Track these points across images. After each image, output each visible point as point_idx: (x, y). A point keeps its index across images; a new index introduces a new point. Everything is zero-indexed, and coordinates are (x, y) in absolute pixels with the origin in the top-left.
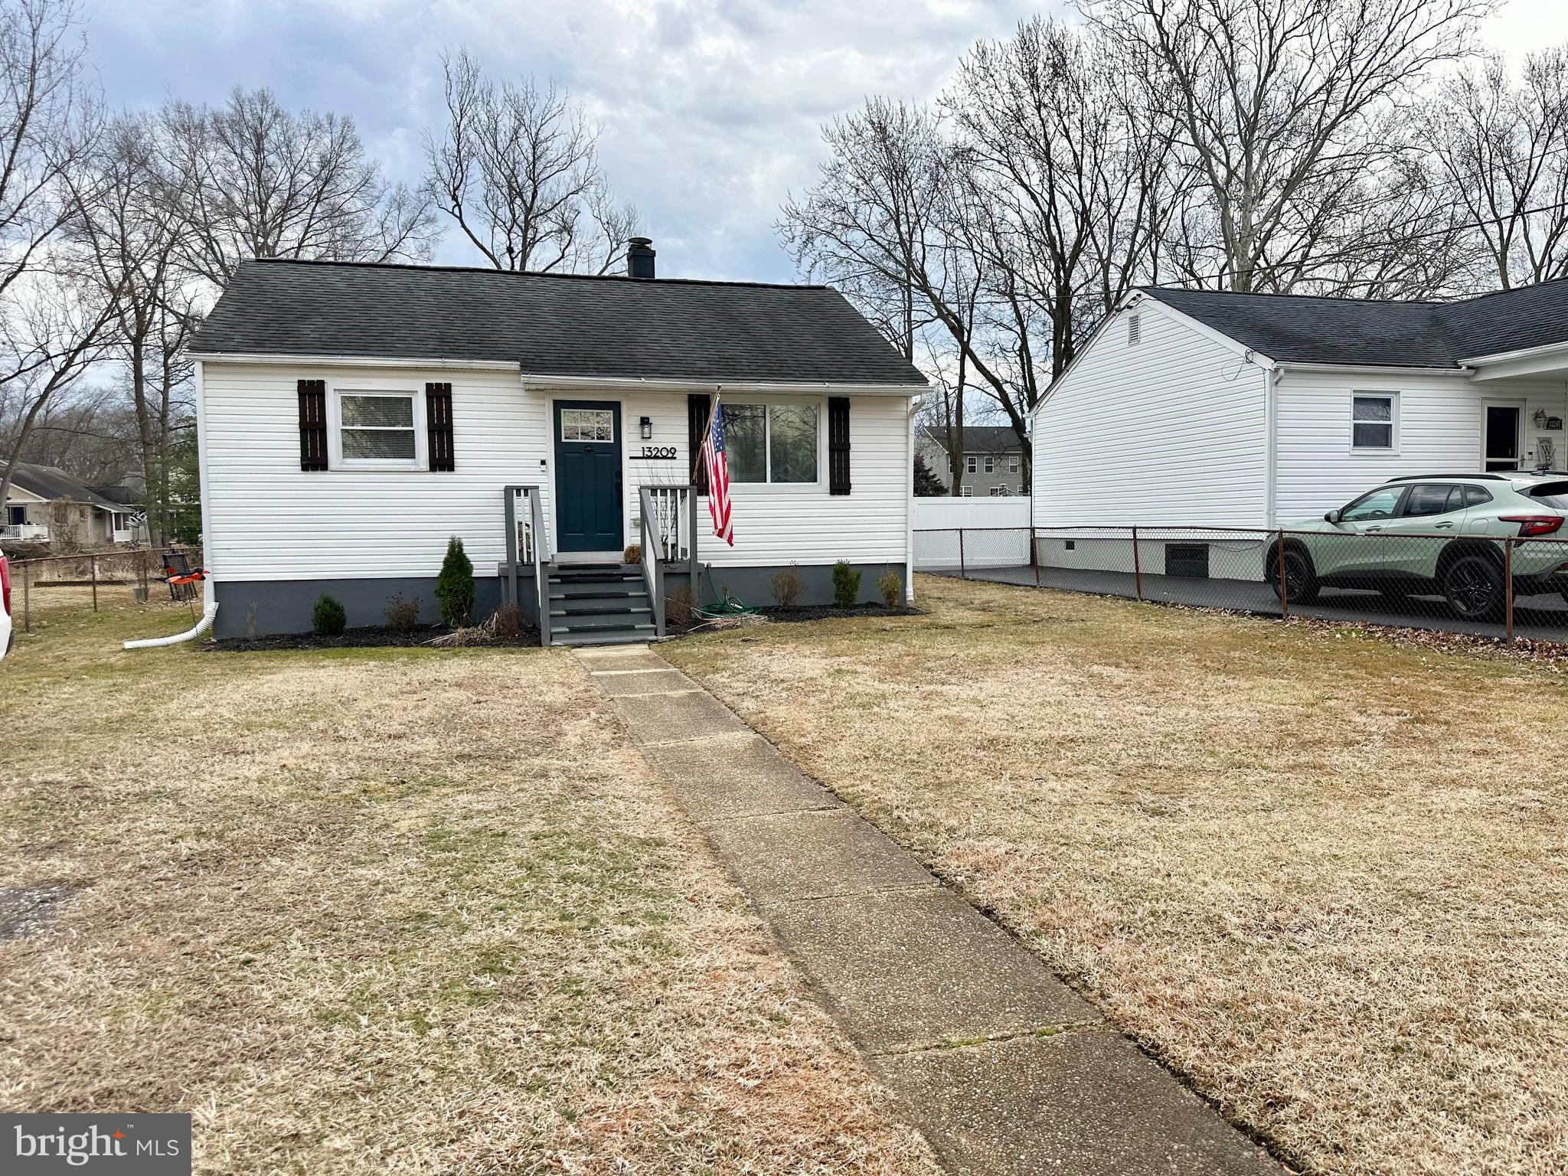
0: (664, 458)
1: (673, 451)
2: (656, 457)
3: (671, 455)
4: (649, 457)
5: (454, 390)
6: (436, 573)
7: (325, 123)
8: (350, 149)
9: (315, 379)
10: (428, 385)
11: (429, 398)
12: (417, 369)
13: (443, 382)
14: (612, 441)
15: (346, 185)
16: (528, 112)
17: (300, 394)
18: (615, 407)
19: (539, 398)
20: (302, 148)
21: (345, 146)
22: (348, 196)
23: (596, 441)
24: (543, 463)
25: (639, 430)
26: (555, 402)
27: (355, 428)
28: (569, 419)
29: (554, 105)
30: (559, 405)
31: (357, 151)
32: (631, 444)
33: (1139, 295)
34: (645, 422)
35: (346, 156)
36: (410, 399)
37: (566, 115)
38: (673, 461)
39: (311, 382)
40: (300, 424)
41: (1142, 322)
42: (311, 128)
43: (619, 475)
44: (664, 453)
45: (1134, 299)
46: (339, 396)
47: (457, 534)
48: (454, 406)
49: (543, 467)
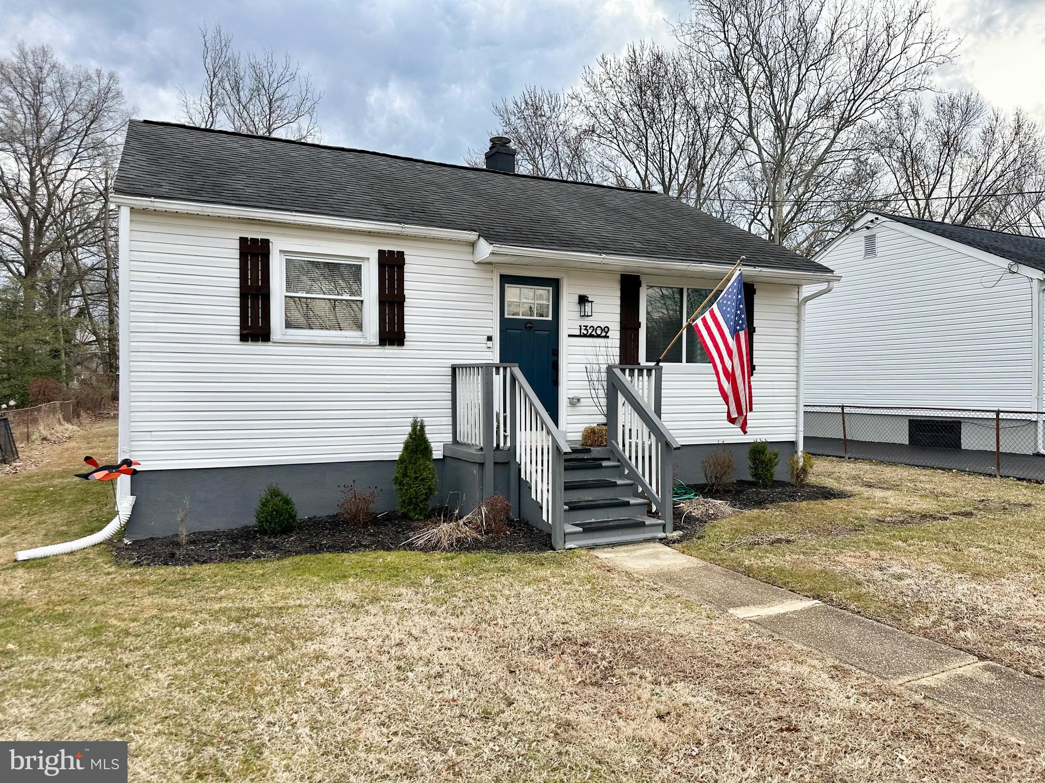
0: (599, 336)
1: (606, 330)
2: (591, 336)
3: (603, 334)
4: (585, 336)
5: (407, 259)
6: (396, 456)
7: (94, 76)
8: (113, 98)
9: (259, 237)
10: (381, 253)
11: (382, 266)
12: (370, 234)
13: (396, 249)
14: (550, 318)
15: (110, 125)
16: (267, 77)
17: (241, 254)
18: (555, 284)
19: (487, 271)
20: (74, 94)
21: (110, 95)
22: (110, 133)
23: (535, 318)
24: (490, 339)
25: (577, 308)
26: (501, 276)
27: (299, 295)
28: (512, 292)
29: (288, 74)
30: (505, 280)
31: (119, 99)
32: (569, 322)
33: (877, 219)
34: (583, 300)
35: (109, 103)
36: (359, 267)
37: (296, 82)
38: (606, 340)
39: (254, 241)
40: (241, 287)
41: (877, 240)
42: (82, 78)
43: (556, 353)
44: (599, 332)
45: (872, 221)
46: (284, 258)
47: (420, 414)
48: (407, 276)
49: (490, 344)
